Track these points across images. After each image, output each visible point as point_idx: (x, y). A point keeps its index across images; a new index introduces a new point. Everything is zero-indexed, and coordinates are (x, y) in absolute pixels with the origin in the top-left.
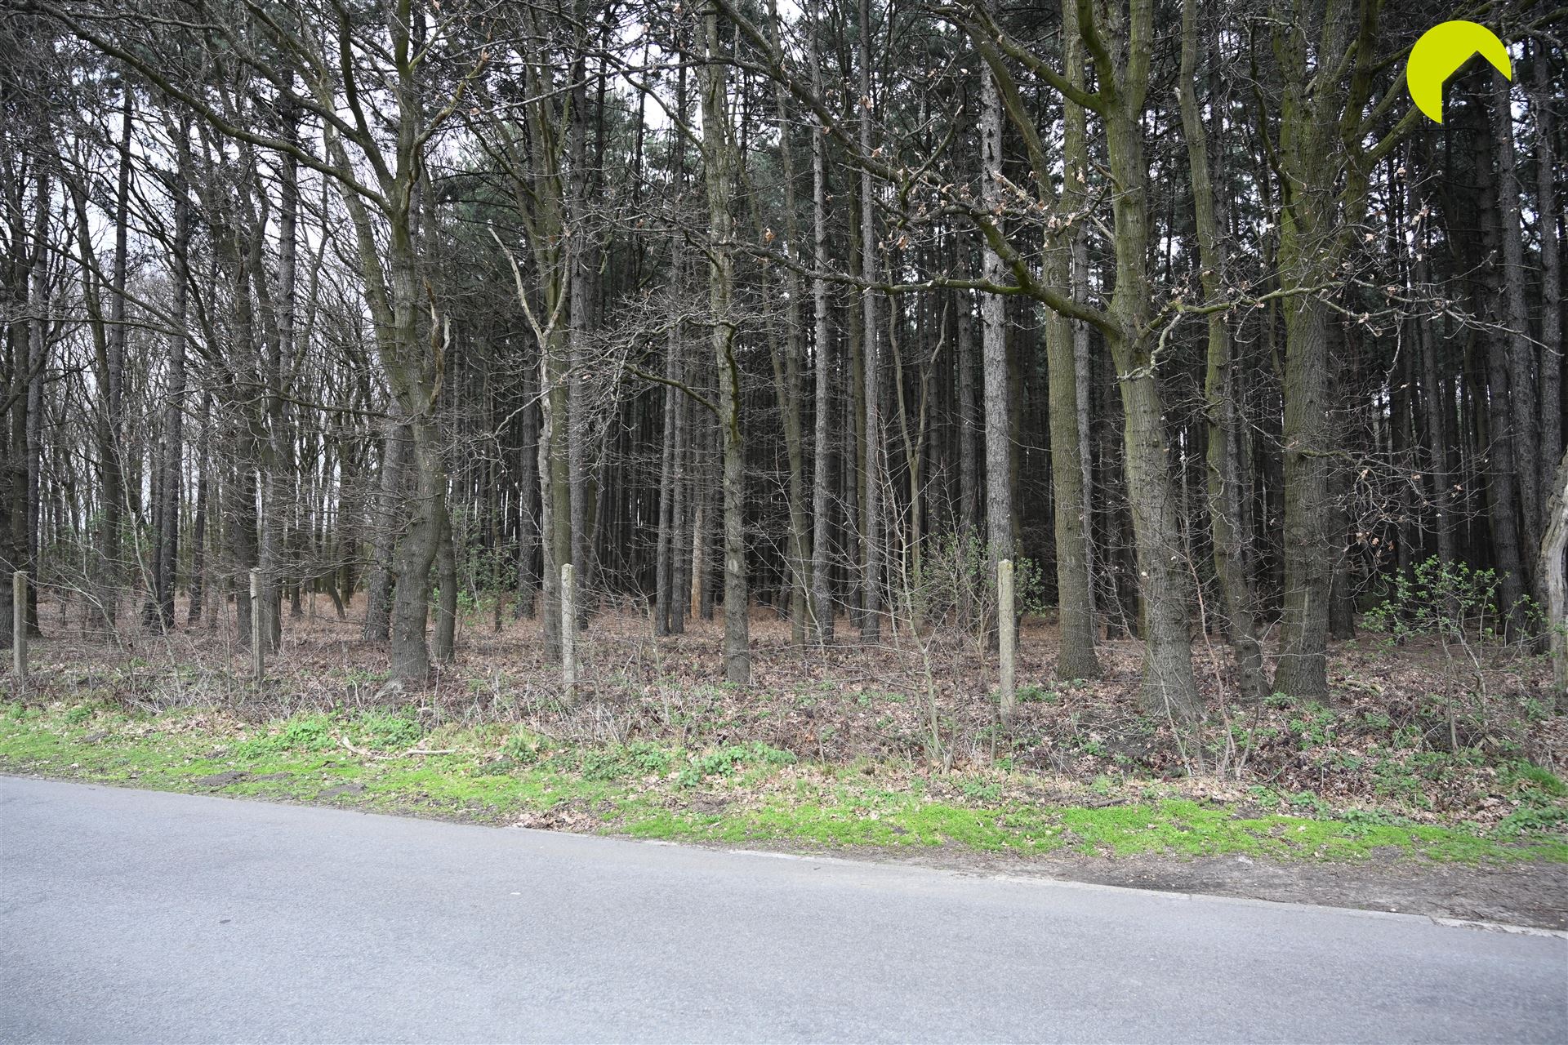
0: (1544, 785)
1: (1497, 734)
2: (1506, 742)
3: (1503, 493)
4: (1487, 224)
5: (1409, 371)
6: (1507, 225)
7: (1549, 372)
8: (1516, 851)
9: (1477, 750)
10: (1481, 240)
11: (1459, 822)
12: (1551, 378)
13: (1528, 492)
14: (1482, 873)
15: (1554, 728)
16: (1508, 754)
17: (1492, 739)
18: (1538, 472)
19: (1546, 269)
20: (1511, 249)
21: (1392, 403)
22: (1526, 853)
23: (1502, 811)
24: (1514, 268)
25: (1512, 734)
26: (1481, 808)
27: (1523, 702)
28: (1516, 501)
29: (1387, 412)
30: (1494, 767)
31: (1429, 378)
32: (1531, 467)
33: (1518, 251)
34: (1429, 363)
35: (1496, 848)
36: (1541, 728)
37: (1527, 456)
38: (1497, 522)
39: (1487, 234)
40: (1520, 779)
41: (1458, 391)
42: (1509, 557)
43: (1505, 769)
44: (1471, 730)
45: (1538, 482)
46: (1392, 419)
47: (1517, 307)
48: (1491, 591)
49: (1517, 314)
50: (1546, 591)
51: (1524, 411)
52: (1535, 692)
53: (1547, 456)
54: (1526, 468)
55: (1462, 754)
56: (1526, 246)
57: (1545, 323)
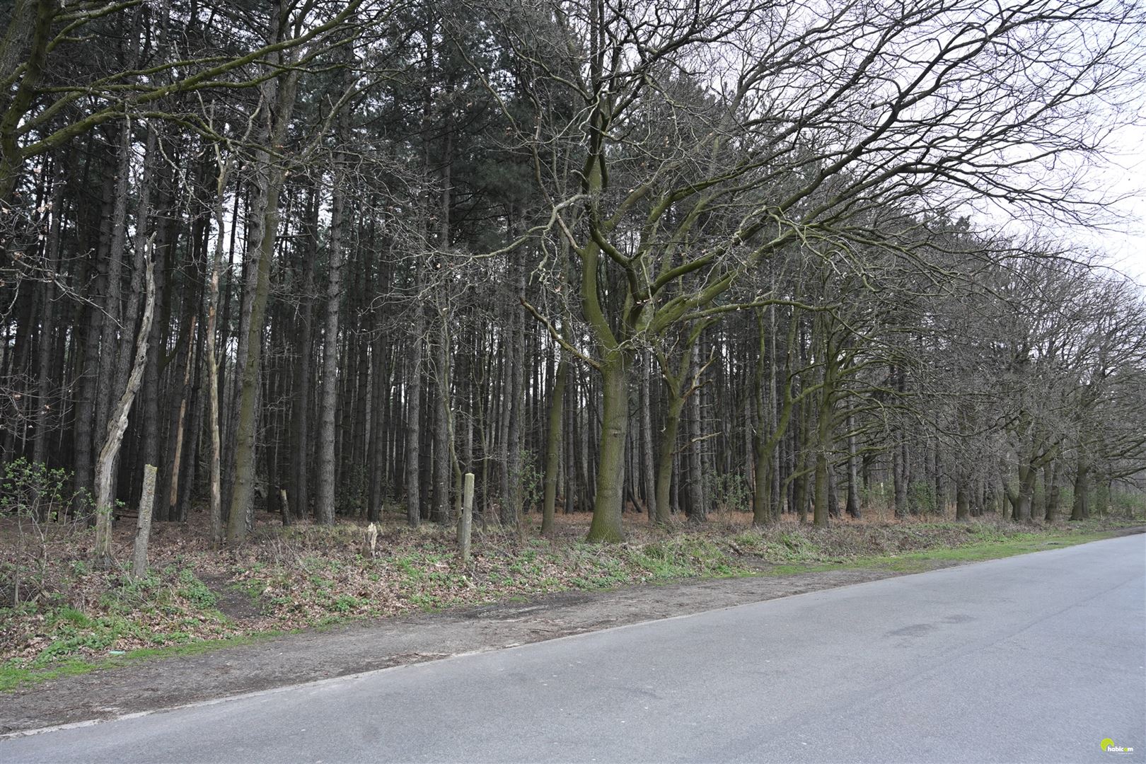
0: (76, 622)
1: (50, 589)
2: (56, 594)
3: (85, 415)
4: (104, 228)
5: (33, 315)
6: (116, 233)
7: (127, 337)
8: (46, 674)
9: (33, 603)
10: (98, 237)
11: (8, 660)
12: (127, 342)
13: (102, 417)
14: (17, 695)
15: (90, 581)
16: (54, 603)
17: (46, 593)
18: (110, 402)
19: (135, 269)
20: (116, 250)
21: (18, 336)
22: (52, 673)
23: (43, 646)
24: (115, 263)
25: (60, 588)
26: (28, 646)
27: (73, 564)
28: (93, 421)
29: (13, 342)
30: (43, 614)
31: (47, 324)
32: (106, 399)
33: (120, 253)
34: (48, 313)
35: (32, 675)
36: (81, 581)
37: (105, 391)
38: (79, 435)
39: (103, 234)
40: (61, 621)
41: (68, 338)
42: (83, 460)
43: (50, 614)
44: (32, 587)
45: (109, 409)
46: (15, 348)
47: (114, 289)
48: (60, 485)
49: (113, 294)
50: (99, 485)
51: (107, 360)
52: (83, 556)
53: (118, 393)
54: (103, 398)
55: (21, 608)
56: (128, 250)
57: (129, 304)
